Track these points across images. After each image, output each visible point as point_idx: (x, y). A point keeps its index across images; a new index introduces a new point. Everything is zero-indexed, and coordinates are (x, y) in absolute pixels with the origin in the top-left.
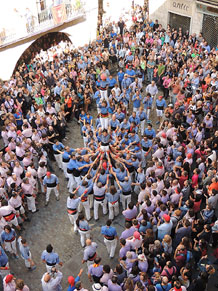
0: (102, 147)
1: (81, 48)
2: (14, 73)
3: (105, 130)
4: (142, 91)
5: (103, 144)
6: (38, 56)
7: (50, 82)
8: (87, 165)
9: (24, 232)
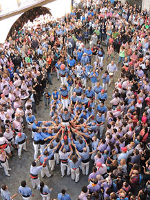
0: (63, 124)
1: (58, 19)
2: (8, 37)
3: (66, 109)
4: (102, 69)
5: (64, 121)
6: (25, 25)
7: (35, 45)
8: (50, 137)
9: (14, 158)
